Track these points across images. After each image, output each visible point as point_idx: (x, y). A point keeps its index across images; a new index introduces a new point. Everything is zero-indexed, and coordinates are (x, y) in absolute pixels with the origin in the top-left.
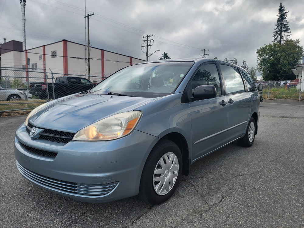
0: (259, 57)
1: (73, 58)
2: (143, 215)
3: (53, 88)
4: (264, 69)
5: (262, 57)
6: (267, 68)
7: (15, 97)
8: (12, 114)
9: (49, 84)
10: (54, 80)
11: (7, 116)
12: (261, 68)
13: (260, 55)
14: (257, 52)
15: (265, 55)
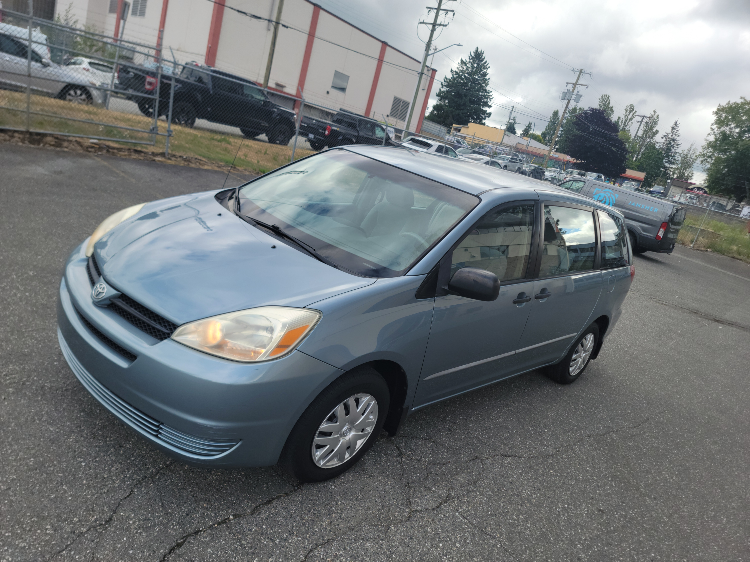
0: (715, 127)
1: (238, 11)
2: (278, 498)
3: (172, 92)
4: (718, 160)
5: (722, 129)
6: (727, 160)
7: (79, 92)
8: (65, 144)
9: (163, 77)
10: (179, 70)
11: (52, 148)
12: (710, 157)
13: (720, 122)
14: (716, 113)
15: (733, 126)
